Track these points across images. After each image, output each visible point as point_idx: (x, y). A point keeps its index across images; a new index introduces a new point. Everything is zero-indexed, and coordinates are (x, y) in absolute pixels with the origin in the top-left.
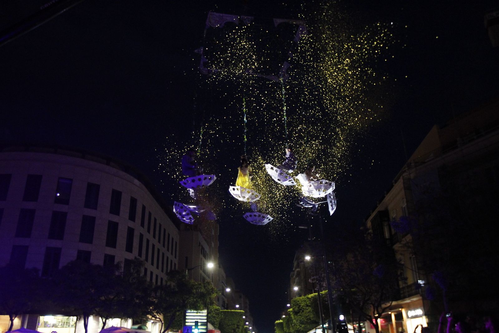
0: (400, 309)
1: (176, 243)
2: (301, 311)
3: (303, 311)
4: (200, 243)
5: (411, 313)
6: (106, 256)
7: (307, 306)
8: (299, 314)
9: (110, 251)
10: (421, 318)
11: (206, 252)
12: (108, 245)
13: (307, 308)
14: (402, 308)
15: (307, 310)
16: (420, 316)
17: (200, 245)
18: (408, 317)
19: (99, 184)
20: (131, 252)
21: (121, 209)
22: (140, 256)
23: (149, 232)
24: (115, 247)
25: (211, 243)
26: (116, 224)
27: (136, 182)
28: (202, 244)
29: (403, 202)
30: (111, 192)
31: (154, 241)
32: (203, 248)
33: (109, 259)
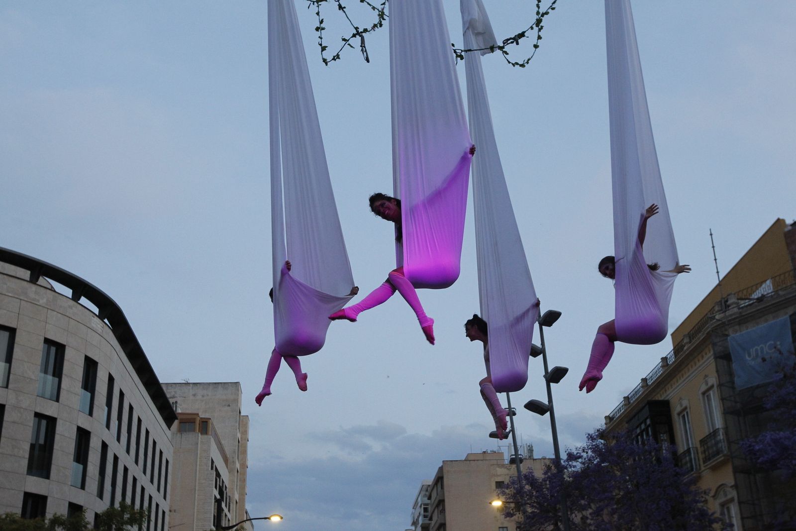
1: (167, 462)
4: (212, 462)
6: (27, 495)
9: (35, 485)
11: (223, 482)
12: (31, 471)
17: (212, 469)
19: (15, 327)
20: (83, 487)
21: (63, 385)
22: (100, 495)
23: (118, 440)
24: (47, 476)
25: (234, 462)
26: (52, 422)
27: (97, 323)
28: (216, 463)
29: (707, 384)
30: (41, 345)
31: (126, 460)
32: (218, 475)
33: (34, 505)
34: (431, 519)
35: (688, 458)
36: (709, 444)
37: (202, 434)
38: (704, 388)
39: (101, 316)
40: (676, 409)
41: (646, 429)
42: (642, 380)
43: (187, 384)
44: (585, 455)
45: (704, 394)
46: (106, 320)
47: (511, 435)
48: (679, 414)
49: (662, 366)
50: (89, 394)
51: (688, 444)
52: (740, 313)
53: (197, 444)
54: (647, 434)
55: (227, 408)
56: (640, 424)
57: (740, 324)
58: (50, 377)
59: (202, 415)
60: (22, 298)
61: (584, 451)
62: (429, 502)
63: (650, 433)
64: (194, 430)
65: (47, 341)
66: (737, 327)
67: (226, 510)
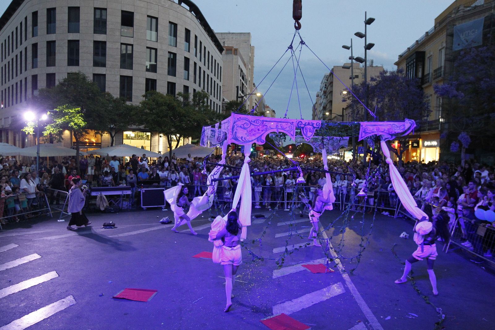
0: (418, 139)
1: (221, 67)
4: (239, 66)
5: (427, 143)
6: (169, 83)
9: (171, 79)
10: (435, 148)
11: (244, 73)
12: (169, 74)
14: (420, 138)
16: (434, 147)
17: (239, 69)
18: (423, 146)
19: (157, 17)
20: (188, 79)
21: (178, 41)
22: (195, 82)
23: (201, 61)
24: (175, 76)
25: (248, 66)
26: (175, 55)
27: (189, 14)
28: (241, 67)
29: (442, 46)
30: (168, 25)
31: (204, 68)
32: (242, 71)
33: (171, 86)
34: (327, 89)
35: (428, 77)
36: (438, 72)
37: (235, 55)
38: (440, 48)
39: (190, 11)
40: (427, 56)
41: (413, 64)
42: (408, 48)
43: (229, 33)
44: (378, 79)
45: (440, 50)
46: (193, 12)
47: (351, 68)
48: (428, 58)
49: (426, 36)
50: (188, 44)
51: (429, 71)
52: (463, 14)
53: (233, 59)
54: (413, 65)
55: (245, 43)
56: (411, 61)
57: (462, 19)
58: (172, 37)
59: (235, 47)
60: (159, 4)
61: (378, 77)
62: (327, 82)
63: (414, 65)
64: (232, 54)
65: (170, 22)
66: (460, 21)
67: (245, 84)
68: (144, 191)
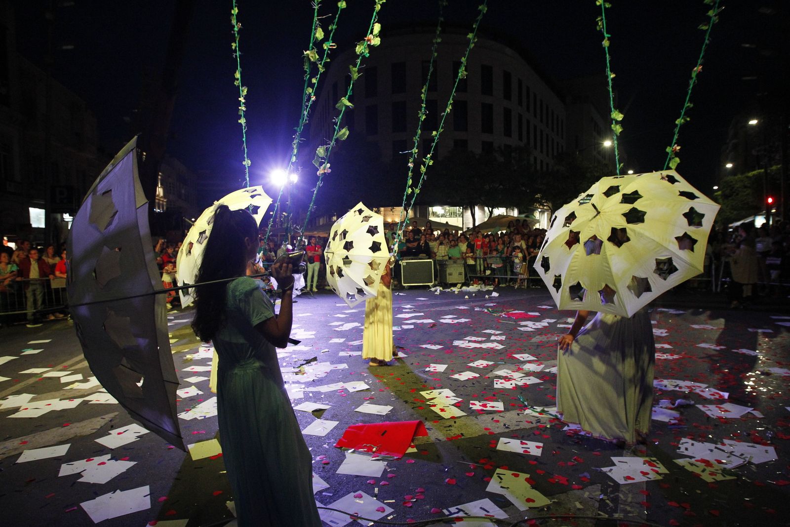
2: (735, 194)
3: (737, 194)
6: (484, 143)
7: (745, 187)
8: (730, 198)
9: (487, 137)
12: (484, 131)
13: (745, 190)
15: (745, 192)
17: (592, 121)
20: (510, 136)
21: (493, 87)
23: (528, 112)
24: (492, 133)
33: (488, 147)
68: (405, 264)
